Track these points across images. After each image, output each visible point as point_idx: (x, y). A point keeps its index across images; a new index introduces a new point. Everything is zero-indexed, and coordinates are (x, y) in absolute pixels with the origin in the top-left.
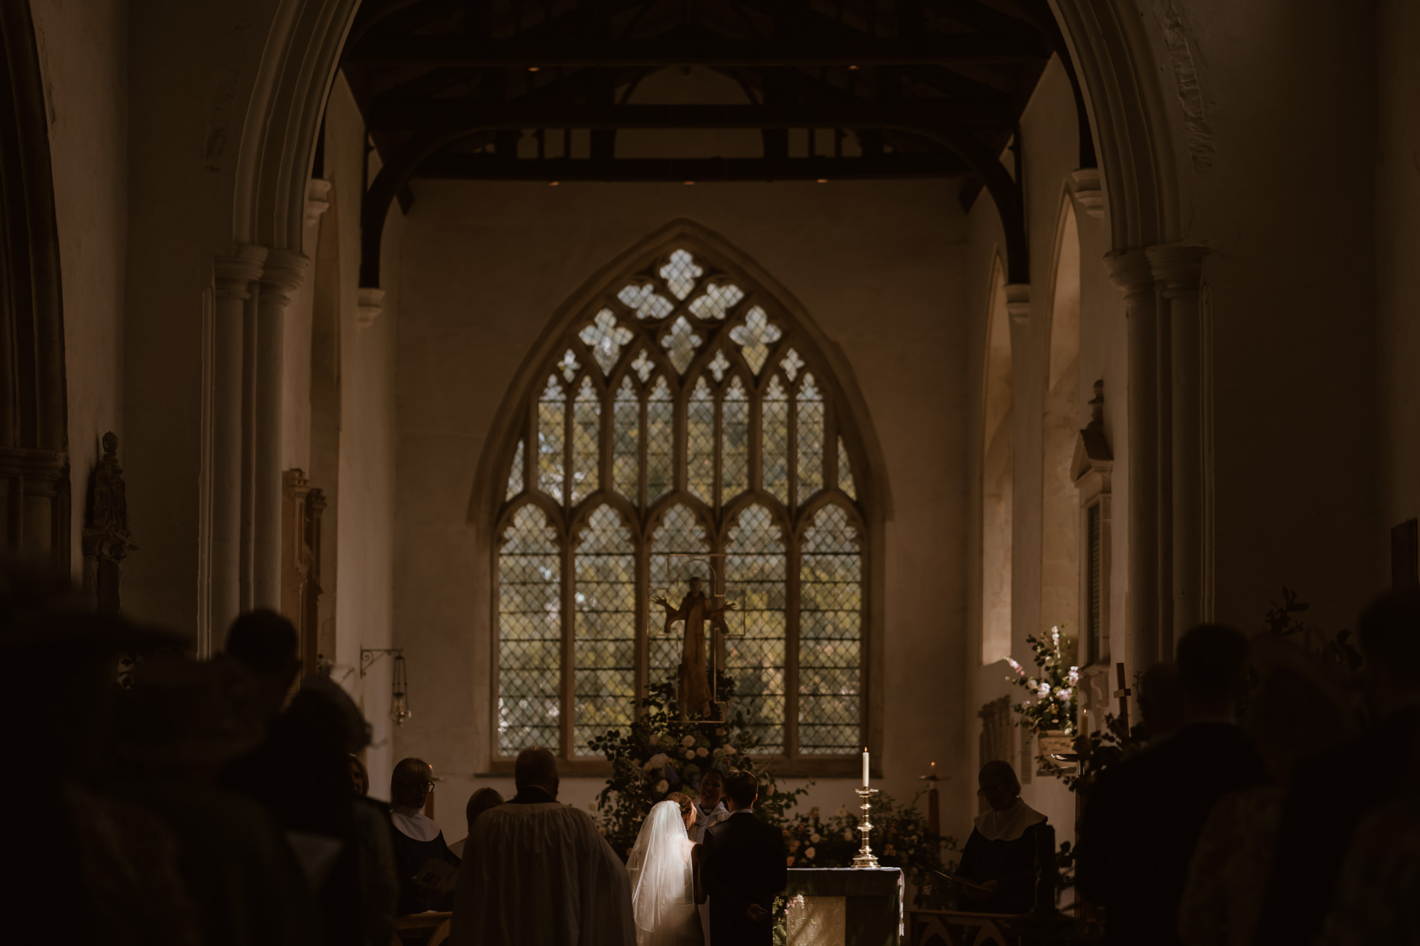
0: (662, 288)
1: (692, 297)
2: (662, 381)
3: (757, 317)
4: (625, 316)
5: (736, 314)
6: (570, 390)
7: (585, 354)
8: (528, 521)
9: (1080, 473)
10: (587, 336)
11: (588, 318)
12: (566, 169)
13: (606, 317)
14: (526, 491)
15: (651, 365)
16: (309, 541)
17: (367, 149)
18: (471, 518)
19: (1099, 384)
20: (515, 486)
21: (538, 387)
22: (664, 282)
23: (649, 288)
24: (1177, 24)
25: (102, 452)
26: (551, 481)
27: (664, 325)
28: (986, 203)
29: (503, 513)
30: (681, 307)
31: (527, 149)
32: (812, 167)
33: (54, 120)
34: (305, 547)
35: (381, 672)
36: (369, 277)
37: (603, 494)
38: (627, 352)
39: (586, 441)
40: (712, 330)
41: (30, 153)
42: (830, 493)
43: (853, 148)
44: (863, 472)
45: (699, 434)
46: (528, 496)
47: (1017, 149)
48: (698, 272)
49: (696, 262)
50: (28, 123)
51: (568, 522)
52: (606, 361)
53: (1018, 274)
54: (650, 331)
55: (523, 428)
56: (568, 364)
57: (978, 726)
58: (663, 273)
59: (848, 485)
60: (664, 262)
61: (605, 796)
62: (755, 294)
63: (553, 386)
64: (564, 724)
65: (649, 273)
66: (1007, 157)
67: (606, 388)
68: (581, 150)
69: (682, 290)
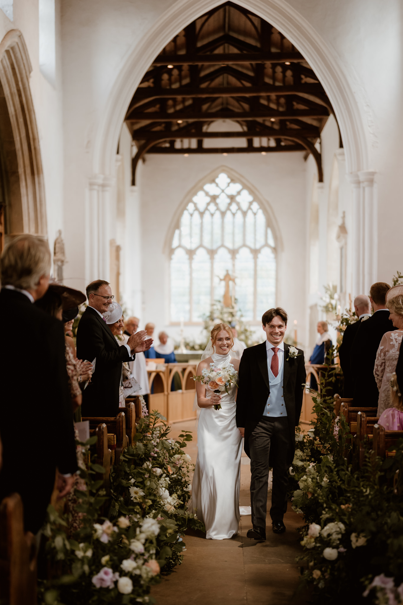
0: (217, 185)
1: (226, 188)
2: (218, 213)
3: (245, 193)
4: (207, 194)
5: (239, 193)
6: (191, 215)
7: (195, 205)
8: (179, 255)
9: (338, 238)
10: (195, 199)
11: (195, 194)
12: (189, 151)
13: (201, 194)
15: (214, 208)
17: (132, 146)
18: (163, 252)
20: (175, 243)
21: (181, 214)
23: (213, 185)
24: (367, 105)
26: (185, 242)
27: (218, 196)
28: (311, 158)
29: (172, 251)
30: (223, 191)
31: (178, 145)
32: (261, 149)
36: (133, 183)
37: (201, 246)
38: (208, 205)
39: (196, 230)
40: (232, 198)
41: (35, 148)
42: (266, 245)
43: (273, 144)
44: (276, 238)
45: (228, 228)
46: (180, 246)
47: (320, 143)
48: (229, 180)
49: (229, 177)
50: (34, 139)
51: (191, 253)
52: (201, 207)
53: (321, 180)
54: (214, 198)
55: (177, 226)
56: (191, 207)
57: (308, 311)
58: (217, 180)
59: (271, 242)
60: (217, 177)
61: (202, 332)
62: (245, 187)
63: (186, 215)
64: (190, 311)
65: (213, 181)
66: (317, 146)
67: (202, 215)
68: (194, 145)
69: (223, 185)
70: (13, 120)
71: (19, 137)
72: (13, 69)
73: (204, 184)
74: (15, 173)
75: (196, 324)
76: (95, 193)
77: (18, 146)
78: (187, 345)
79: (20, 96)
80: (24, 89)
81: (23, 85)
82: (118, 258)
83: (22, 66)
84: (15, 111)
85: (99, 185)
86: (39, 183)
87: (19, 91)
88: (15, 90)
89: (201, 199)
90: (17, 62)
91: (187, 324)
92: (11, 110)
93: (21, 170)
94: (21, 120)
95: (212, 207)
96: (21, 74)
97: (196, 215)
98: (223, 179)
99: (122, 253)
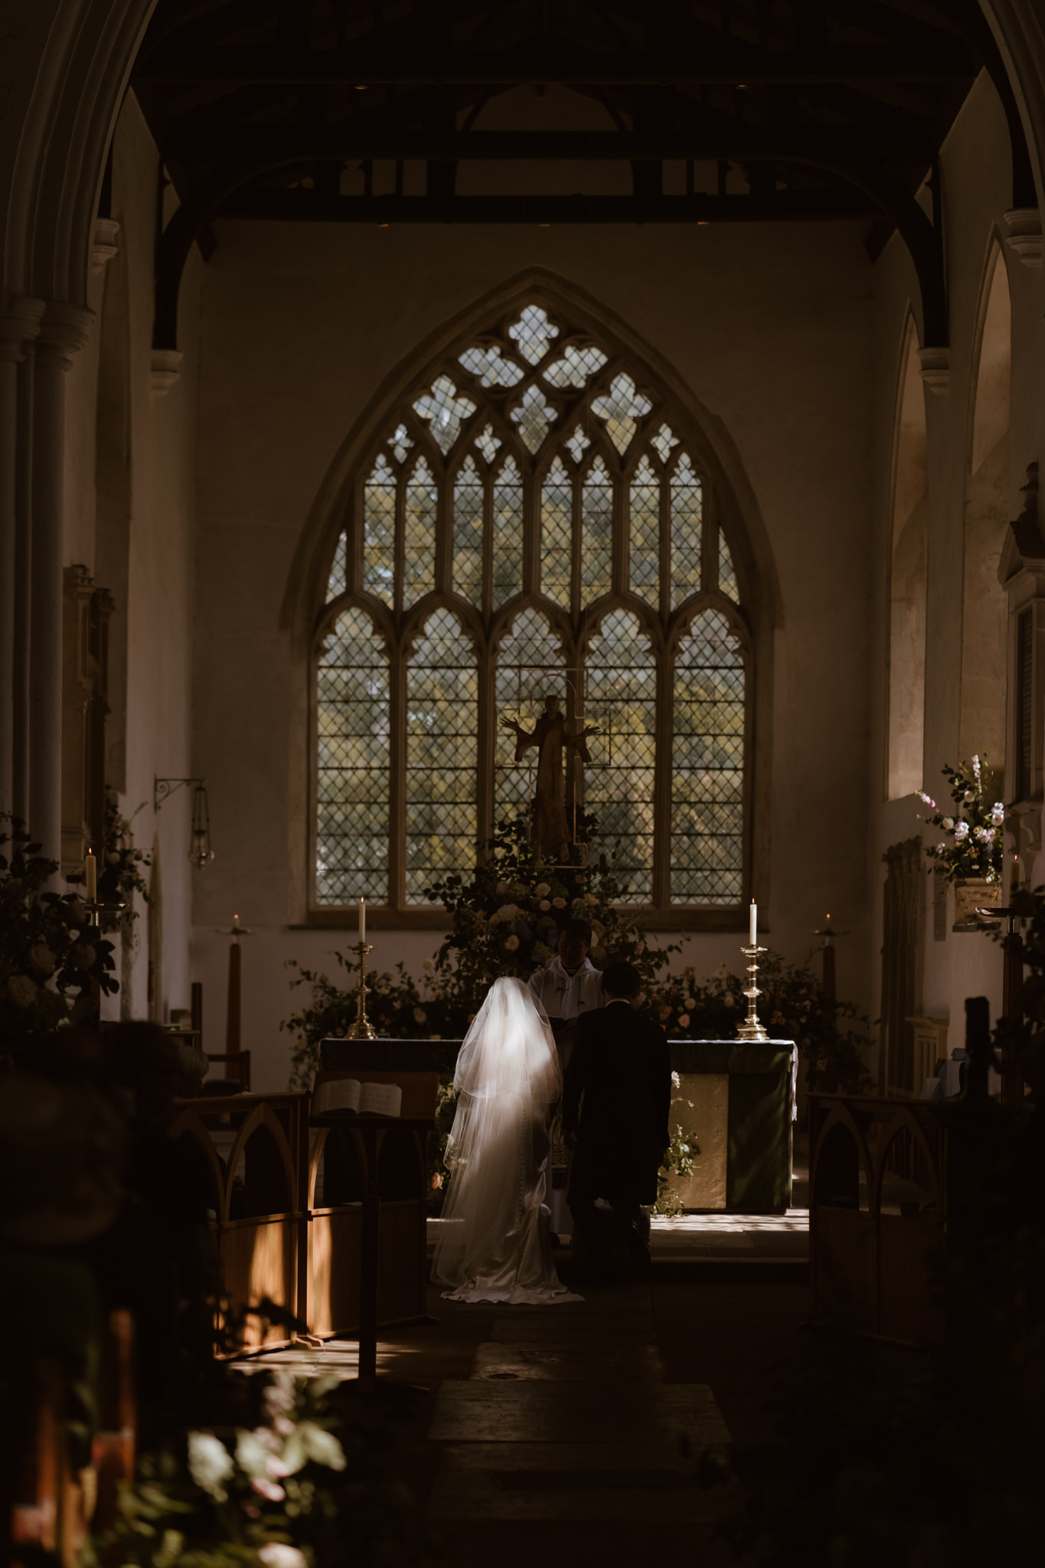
0: (510, 351)
1: (546, 361)
2: (510, 462)
3: (623, 386)
4: (467, 384)
5: (599, 383)
6: (402, 472)
7: (419, 429)
8: (352, 637)
9: (1010, 574)
10: (423, 408)
11: (422, 387)
12: (398, 208)
13: (444, 386)
14: (349, 592)
15: (498, 443)
16: (94, 651)
17: (162, 183)
18: (286, 623)
19: (1033, 468)
20: (336, 585)
21: (364, 468)
22: (513, 344)
23: (495, 351)
26: (379, 579)
27: (514, 395)
28: (898, 249)
29: (322, 618)
30: (533, 374)
31: (351, 184)
32: (690, 207)
34: (90, 659)
35: (178, 803)
37: (441, 596)
38: (469, 427)
39: (420, 533)
40: (569, 404)
42: (709, 595)
43: (738, 185)
44: (748, 571)
45: (554, 526)
46: (351, 598)
47: (936, 185)
48: (554, 333)
49: (552, 320)
51: (399, 629)
52: (444, 439)
53: (935, 334)
54: (497, 403)
55: (345, 517)
56: (401, 441)
57: (882, 872)
58: (513, 334)
59: (729, 586)
60: (516, 320)
61: (443, 954)
62: (621, 358)
63: (381, 467)
64: (394, 866)
65: (498, 334)
66: (923, 195)
67: (444, 470)
68: (416, 183)
69: (534, 353)
75: (419, 922)
78: (379, 1007)
82: (99, 644)
89: (442, 410)
91: (382, 921)
95: (487, 442)
97: (422, 474)
98: (534, 328)
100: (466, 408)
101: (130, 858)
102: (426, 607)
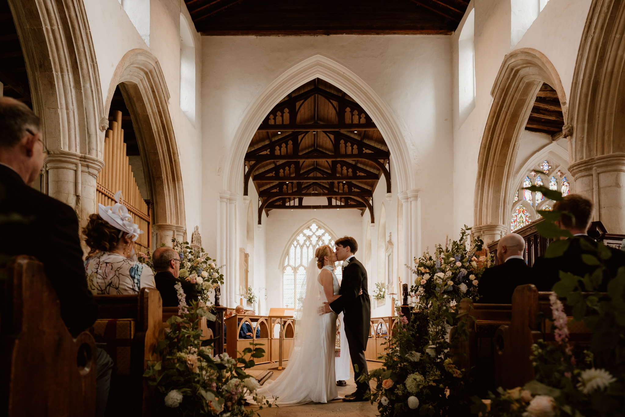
0: (311, 230)
1: (316, 232)
2: (311, 246)
3: (327, 234)
4: (304, 235)
5: (323, 235)
6: (296, 247)
7: (298, 241)
8: (289, 270)
9: (387, 249)
10: (298, 238)
11: (298, 235)
12: (294, 207)
13: (301, 235)
14: (288, 264)
15: (309, 243)
16: (246, 263)
17: (259, 201)
18: (279, 268)
19: (391, 233)
20: (286, 263)
21: (290, 246)
22: (311, 229)
23: (309, 230)
24: (413, 145)
25: (196, 230)
26: (292, 263)
27: (311, 236)
28: (367, 210)
29: (284, 268)
30: (314, 233)
31: (287, 204)
32: (336, 207)
33: (180, 155)
34: (245, 263)
35: (263, 292)
36: (260, 223)
37: (301, 265)
38: (305, 241)
39: (298, 255)
40: (319, 237)
41: (175, 161)
43: (343, 203)
46: (288, 265)
47: (372, 200)
48: (317, 227)
49: (317, 225)
50: (174, 154)
51: (295, 269)
52: (301, 242)
53: (373, 221)
54: (309, 237)
55: (287, 254)
56: (295, 243)
58: (311, 227)
60: (311, 225)
62: (327, 231)
63: (292, 247)
65: (309, 227)
66: (371, 202)
67: (302, 247)
68: (297, 204)
69: (314, 230)
70: (156, 135)
71: (161, 149)
72: (153, 92)
73: (303, 229)
74: (160, 178)
76: (224, 204)
77: (161, 156)
79: (161, 116)
80: (164, 111)
81: (163, 108)
82: (246, 261)
83: (161, 90)
84: (157, 128)
85: (227, 199)
86: (179, 188)
87: (159, 112)
88: (156, 110)
89: (301, 238)
90: (155, 86)
92: (154, 127)
93: (164, 176)
94: (163, 136)
95: (308, 243)
96: (160, 98)
97: (298, 248)
98: (314, 227)
99: (250, 259)
100: (305, 238)
101: (254, 297)
102: (299, 266)
